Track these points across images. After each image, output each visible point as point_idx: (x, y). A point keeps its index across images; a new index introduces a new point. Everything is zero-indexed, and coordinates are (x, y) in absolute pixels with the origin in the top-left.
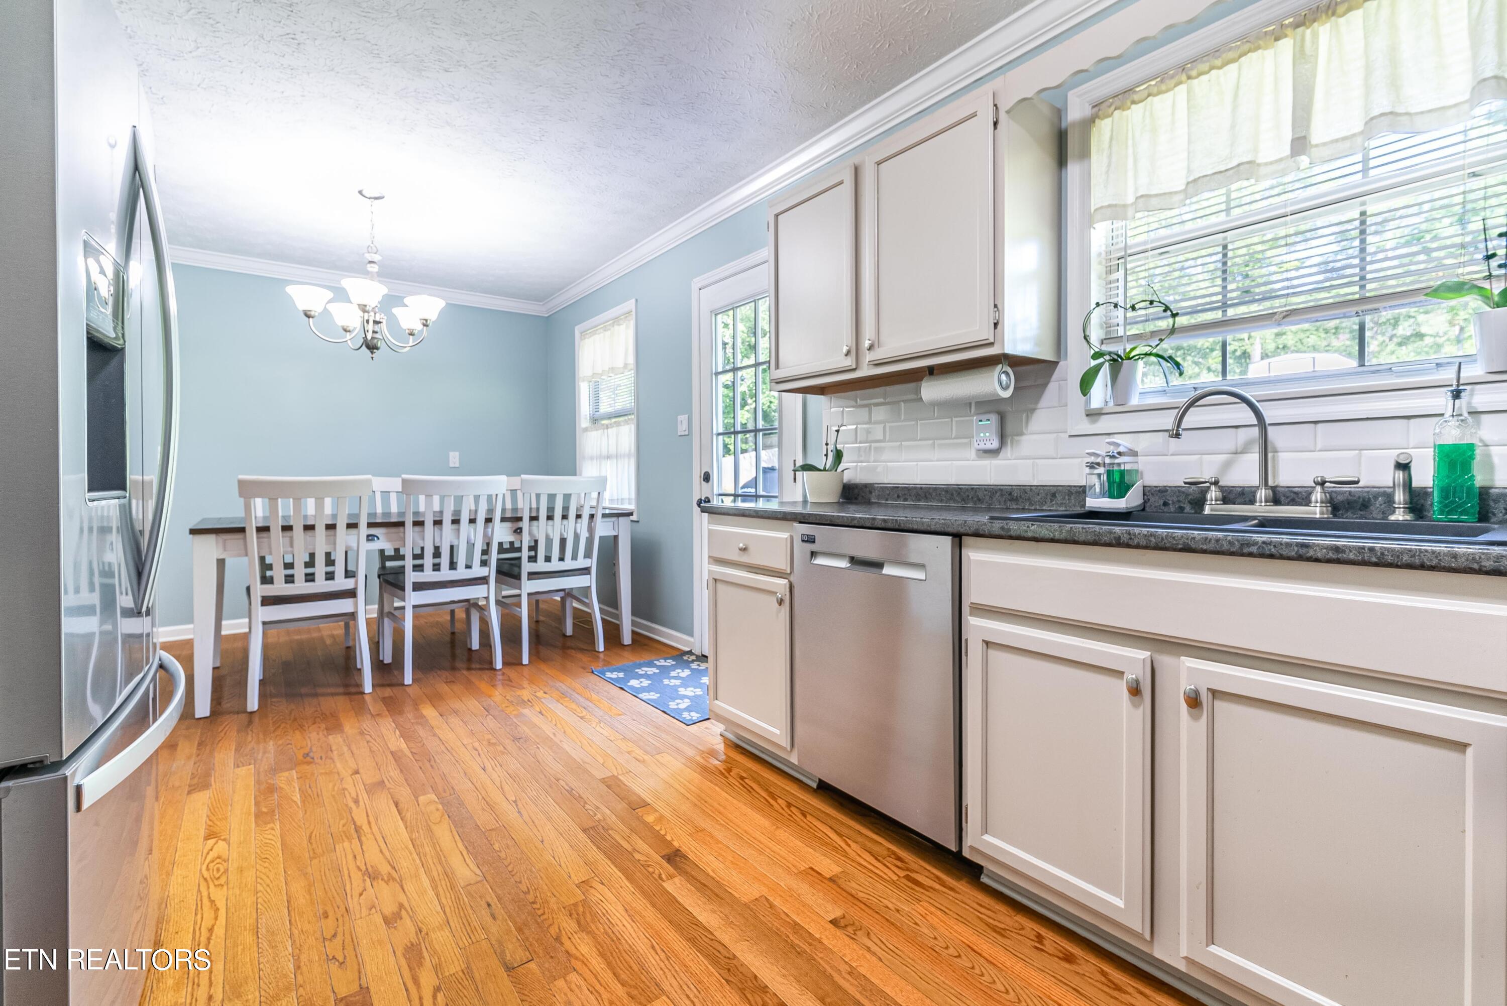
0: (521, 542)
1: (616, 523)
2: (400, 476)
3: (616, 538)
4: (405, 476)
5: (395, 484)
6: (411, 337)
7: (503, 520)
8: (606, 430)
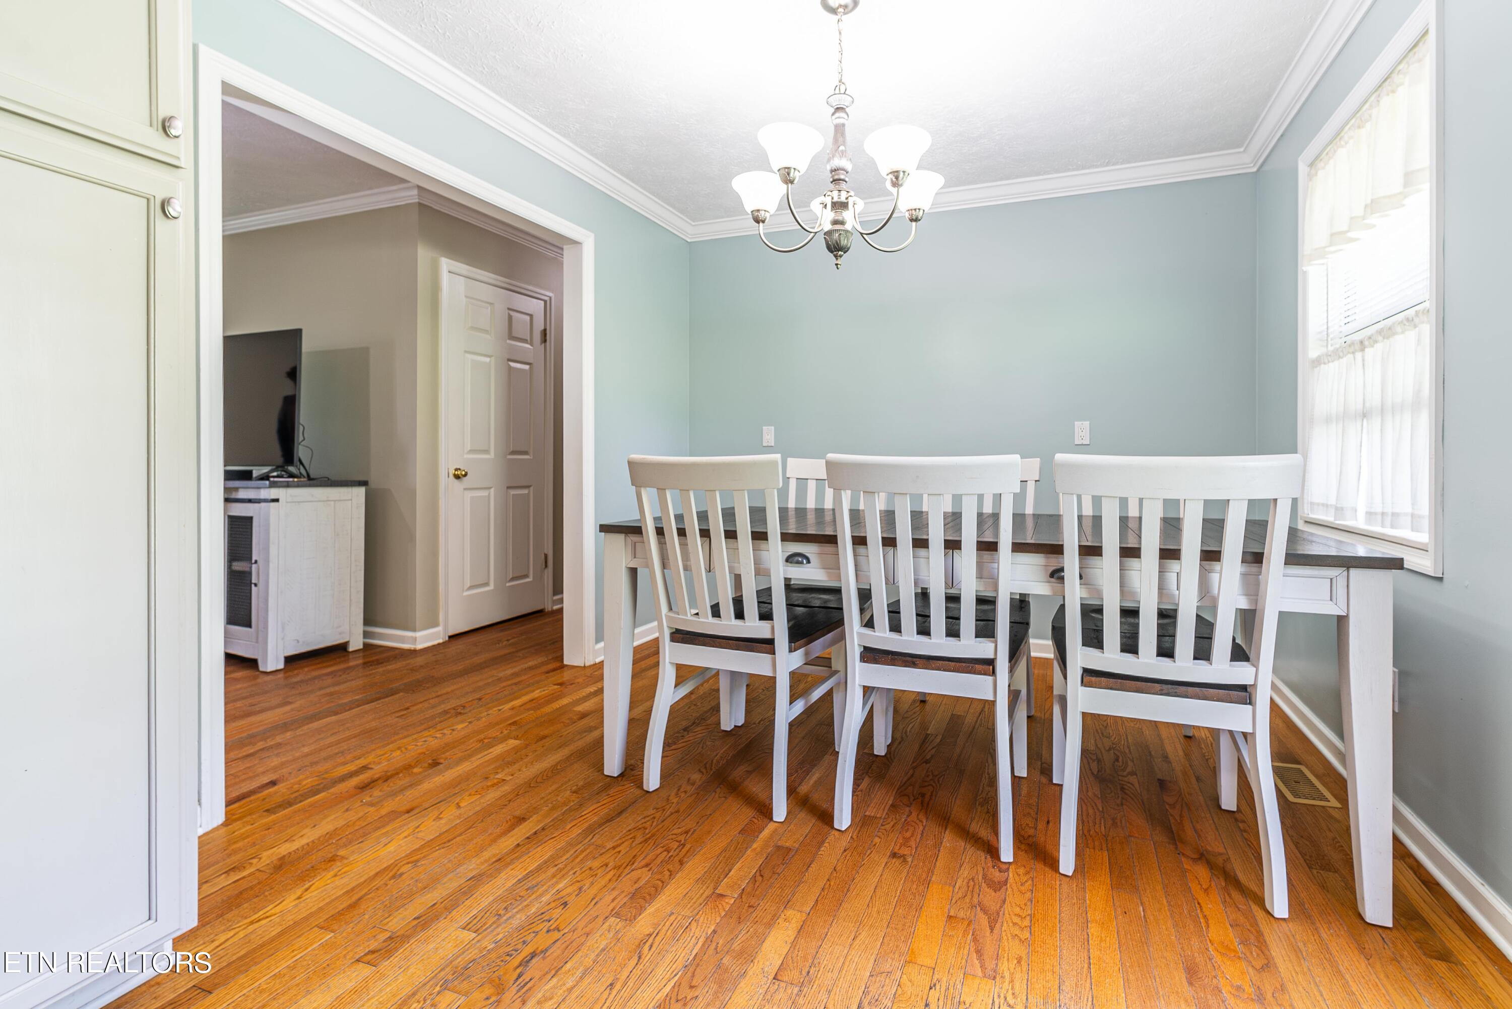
0: (1064, 597)
1: (1341, 583)
2: (822, 456)
3: (1342, 621)
4: (831, 456)
5: (814, 468)
6: (914, 224)
7: (1018, 548)
8: (1359, 355)
